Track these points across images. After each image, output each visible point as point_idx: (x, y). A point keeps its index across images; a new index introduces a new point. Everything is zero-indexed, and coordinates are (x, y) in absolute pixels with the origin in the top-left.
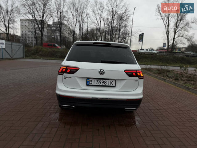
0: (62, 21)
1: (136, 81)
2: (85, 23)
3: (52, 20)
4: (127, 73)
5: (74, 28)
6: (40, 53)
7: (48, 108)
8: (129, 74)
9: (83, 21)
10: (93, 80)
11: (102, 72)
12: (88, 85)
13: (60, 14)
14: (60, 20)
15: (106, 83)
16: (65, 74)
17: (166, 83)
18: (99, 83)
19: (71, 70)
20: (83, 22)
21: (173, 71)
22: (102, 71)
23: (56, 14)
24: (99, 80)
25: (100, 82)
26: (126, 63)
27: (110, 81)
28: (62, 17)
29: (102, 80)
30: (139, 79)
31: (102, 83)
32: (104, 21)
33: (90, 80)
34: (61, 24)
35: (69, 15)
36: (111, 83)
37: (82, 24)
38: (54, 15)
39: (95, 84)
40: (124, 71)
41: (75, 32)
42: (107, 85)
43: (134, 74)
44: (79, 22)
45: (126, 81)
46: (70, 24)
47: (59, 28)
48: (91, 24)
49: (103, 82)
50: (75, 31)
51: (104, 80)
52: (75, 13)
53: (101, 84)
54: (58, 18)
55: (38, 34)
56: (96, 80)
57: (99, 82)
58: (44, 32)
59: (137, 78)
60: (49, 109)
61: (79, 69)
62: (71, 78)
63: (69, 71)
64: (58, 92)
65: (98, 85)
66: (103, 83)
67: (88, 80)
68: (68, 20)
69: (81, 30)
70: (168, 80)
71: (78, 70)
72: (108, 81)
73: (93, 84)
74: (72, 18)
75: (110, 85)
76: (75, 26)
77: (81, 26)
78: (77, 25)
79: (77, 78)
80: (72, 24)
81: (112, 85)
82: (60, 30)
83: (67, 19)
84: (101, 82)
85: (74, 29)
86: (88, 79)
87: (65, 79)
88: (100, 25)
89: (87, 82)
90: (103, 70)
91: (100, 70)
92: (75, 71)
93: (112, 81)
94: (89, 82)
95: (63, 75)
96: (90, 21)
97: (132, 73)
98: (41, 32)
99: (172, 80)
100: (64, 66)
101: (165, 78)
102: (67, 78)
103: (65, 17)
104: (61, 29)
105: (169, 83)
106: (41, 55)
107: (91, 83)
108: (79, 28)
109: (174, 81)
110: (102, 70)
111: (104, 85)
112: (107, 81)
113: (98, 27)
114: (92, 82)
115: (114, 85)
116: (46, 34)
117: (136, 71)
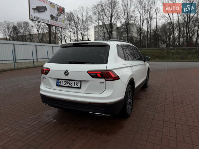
1: (102, 83)
4: (90, 74)
10: (61, 81)
12: (57, 85)
15: (72, 84)
18: (66, 84)
24: (66, 81)
26: (93, 63)
27: (75, 82)
29: (68, 81)
30: (106, 81)
31: (68, 84)
33: (59, 80)
36: (77, 84)
39: (63, 85)
42: (73, 86)
43: (99, 75)
45: (90, 82)
51: (70, 81)
53: (68, 85)
56: (63, 81)
59: (103, 80)
62: (46, 78)
64: (41, 92)
65: (66, 85)
66: (70, 84)
67: (58, 81)
71: (49, 71)
73: (61, 85)
75: (75, 86)
81: (77, 86)
84: (67, 83)
86: (58, 79)
89: (57, 82)
90: (68, 71)
93: (77, 82)
95: (42, 76)
97: (96, 74)
102: (44, 79)
110: (66, 70)
111: (70, 86)
112: (73, 82)
114: (60, 82)
115: (79, 87)
117: (102, 72)
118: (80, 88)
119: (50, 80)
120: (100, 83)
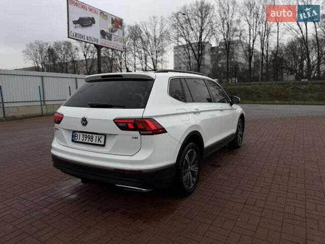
1: (136, 138)
4: (116, 123)
8: (121, 125)
10: (78, 134)
11: (84, 121)
12: (73, 141)
15: (92, 138)
18: (85, 139)
24: (85, 134)
25: (86, 137)
27: (98, 136)
29: (88, 135)
30: (141, 134)
31: (88, 139)
33: (76, 133)
36: (99, 140)
39: (81, 140)
40: (114, 120)
42: (94, 142)
43: (130, 126)
45: (117, 137)
49: (89, 137)
51: (91, 135)
53: (86, 141)
56: (81, 134)
57: (84, 137)
59: (137, 133)
61: (63, 116)
62: (58, 129)
64: (52, 151)
65: (84, 141)
67: (74, 134)
71: (63, 118)
72: (96, 135)
73: (78, 140)
75: (97, 143)
79: (62, 131)
81: (99, 143)
86: (74, 132)
89: (73, 136)
90: (86, 119)
92: (60, 120)
93: (100, 136)
97: (127, 125)
107: (76, 138)
110: (84, 117)
111: (90, 142)
112: (94, 136)
114: (77, 136)
115: (103, 143)
117: (135, 121)
118: (104, 146)
119: (64, 132)
120: (133, 138)
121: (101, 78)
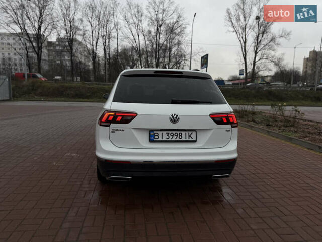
0: (73, 36)
1: (229, 131)
2: (113, 39)
3: (56, 34)
4: (213, 119)
5: (94, 47)
6: (39, 91)
7: (79, 183)
8: (217, 119)
9: (109, 35)
10: (160, 133)
11: (174, 119)
12: (151, 141)
13: (69, 25)
14: (70, 34)
15: (181, 136)
16: (112, 125)
17: (254, 132)
18: (171, 137)
19: (123, 117)
20: (109, 38)
21: (260, 113)
22: (175, 117)
23: (63, 24)
24: (170, 132)
25: (172, 134)
26: (211, 103)
27: (187, 132)
28: (73, 28)
29: (174, 132)
30: (232, 127)
31: (175, 137)
32: (144, 36)
33: (155, 132)
34: (71, 41)
35: (85, 26)
36: (189, 136)
37: (107, 41)
38: (59, 25)
39: (164, 139)
40: (210, 115)
41: (96, 54)
42: (184, 139)
43: (225, 120)
44: (103, 37)
45: (212, 131)
46: (87, 40)
47: (69, 48)
48: (123, 41)
49: (176, 134)
50: (97, 52)
51: (178, 132)
52: (95, 23)
53: (173, 139)
54: (66, 31)
55: (32, 58)
56: (164, 133)
57: (169, 135)
58: (42, 54)
59: (229, 126)
60: (81, 185)
61: (137, 115)
62: (123, 130)
63: (119, 119)
65: (169, 139)
66: (177, 136)
67: (152, 133)
68: (84, 34)
69: (107, 50)
70: (257, 126)
71: (135, 117)
72: (185, 132)
73: (160, 139)
74: (91, 31)
75: (187, 139)
76: (96, 43)
77: (107, 44)
78: (99, 42)
79: (133, 131)
80: (91, 40)
81: (190, 139)
82: (70, 51)
83: (81, 32)
84: (173, 136)
85: (94, 49)
86: (151, 131)
87: (114, 132)
88: (137, 41)
89: (150, 136)
90: (177, 116)
91: (172, 116)
92: (129, 118)
93: (190, 132)
94: (153, 136)
95: (109, 126)
96: (121, 36)
98: (38, 55)
99: (262, 126)
100: (110, 111)
101: (251, 124)
102: (116, 132)
103: (78, 29)
104: (72, 49)
105: (259, 132)
106: (42, 95)
107: (157, 137)
108: (103, 47)
109: (265, 128)
110: (174, 115)
111: (178, 139)
112: (183, 133)
113: (134, 45)
114: (158, 135)
115: (194, 139)
116: (47, 59)
117: (228, 116)
118: (195, 141)
119: (135, 132)
120: (226, 130)
121: (153, 73)
